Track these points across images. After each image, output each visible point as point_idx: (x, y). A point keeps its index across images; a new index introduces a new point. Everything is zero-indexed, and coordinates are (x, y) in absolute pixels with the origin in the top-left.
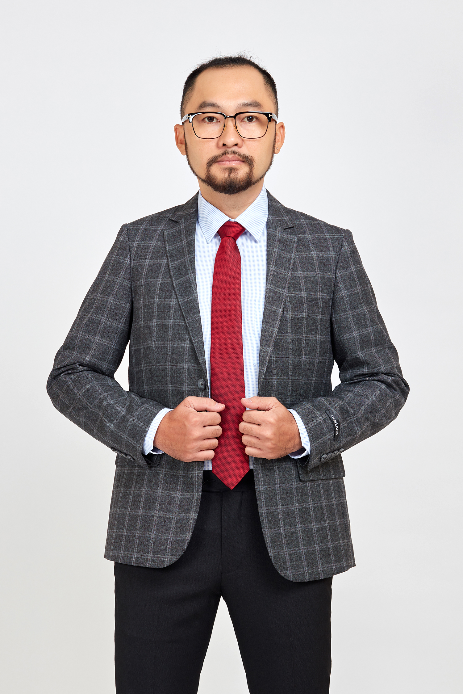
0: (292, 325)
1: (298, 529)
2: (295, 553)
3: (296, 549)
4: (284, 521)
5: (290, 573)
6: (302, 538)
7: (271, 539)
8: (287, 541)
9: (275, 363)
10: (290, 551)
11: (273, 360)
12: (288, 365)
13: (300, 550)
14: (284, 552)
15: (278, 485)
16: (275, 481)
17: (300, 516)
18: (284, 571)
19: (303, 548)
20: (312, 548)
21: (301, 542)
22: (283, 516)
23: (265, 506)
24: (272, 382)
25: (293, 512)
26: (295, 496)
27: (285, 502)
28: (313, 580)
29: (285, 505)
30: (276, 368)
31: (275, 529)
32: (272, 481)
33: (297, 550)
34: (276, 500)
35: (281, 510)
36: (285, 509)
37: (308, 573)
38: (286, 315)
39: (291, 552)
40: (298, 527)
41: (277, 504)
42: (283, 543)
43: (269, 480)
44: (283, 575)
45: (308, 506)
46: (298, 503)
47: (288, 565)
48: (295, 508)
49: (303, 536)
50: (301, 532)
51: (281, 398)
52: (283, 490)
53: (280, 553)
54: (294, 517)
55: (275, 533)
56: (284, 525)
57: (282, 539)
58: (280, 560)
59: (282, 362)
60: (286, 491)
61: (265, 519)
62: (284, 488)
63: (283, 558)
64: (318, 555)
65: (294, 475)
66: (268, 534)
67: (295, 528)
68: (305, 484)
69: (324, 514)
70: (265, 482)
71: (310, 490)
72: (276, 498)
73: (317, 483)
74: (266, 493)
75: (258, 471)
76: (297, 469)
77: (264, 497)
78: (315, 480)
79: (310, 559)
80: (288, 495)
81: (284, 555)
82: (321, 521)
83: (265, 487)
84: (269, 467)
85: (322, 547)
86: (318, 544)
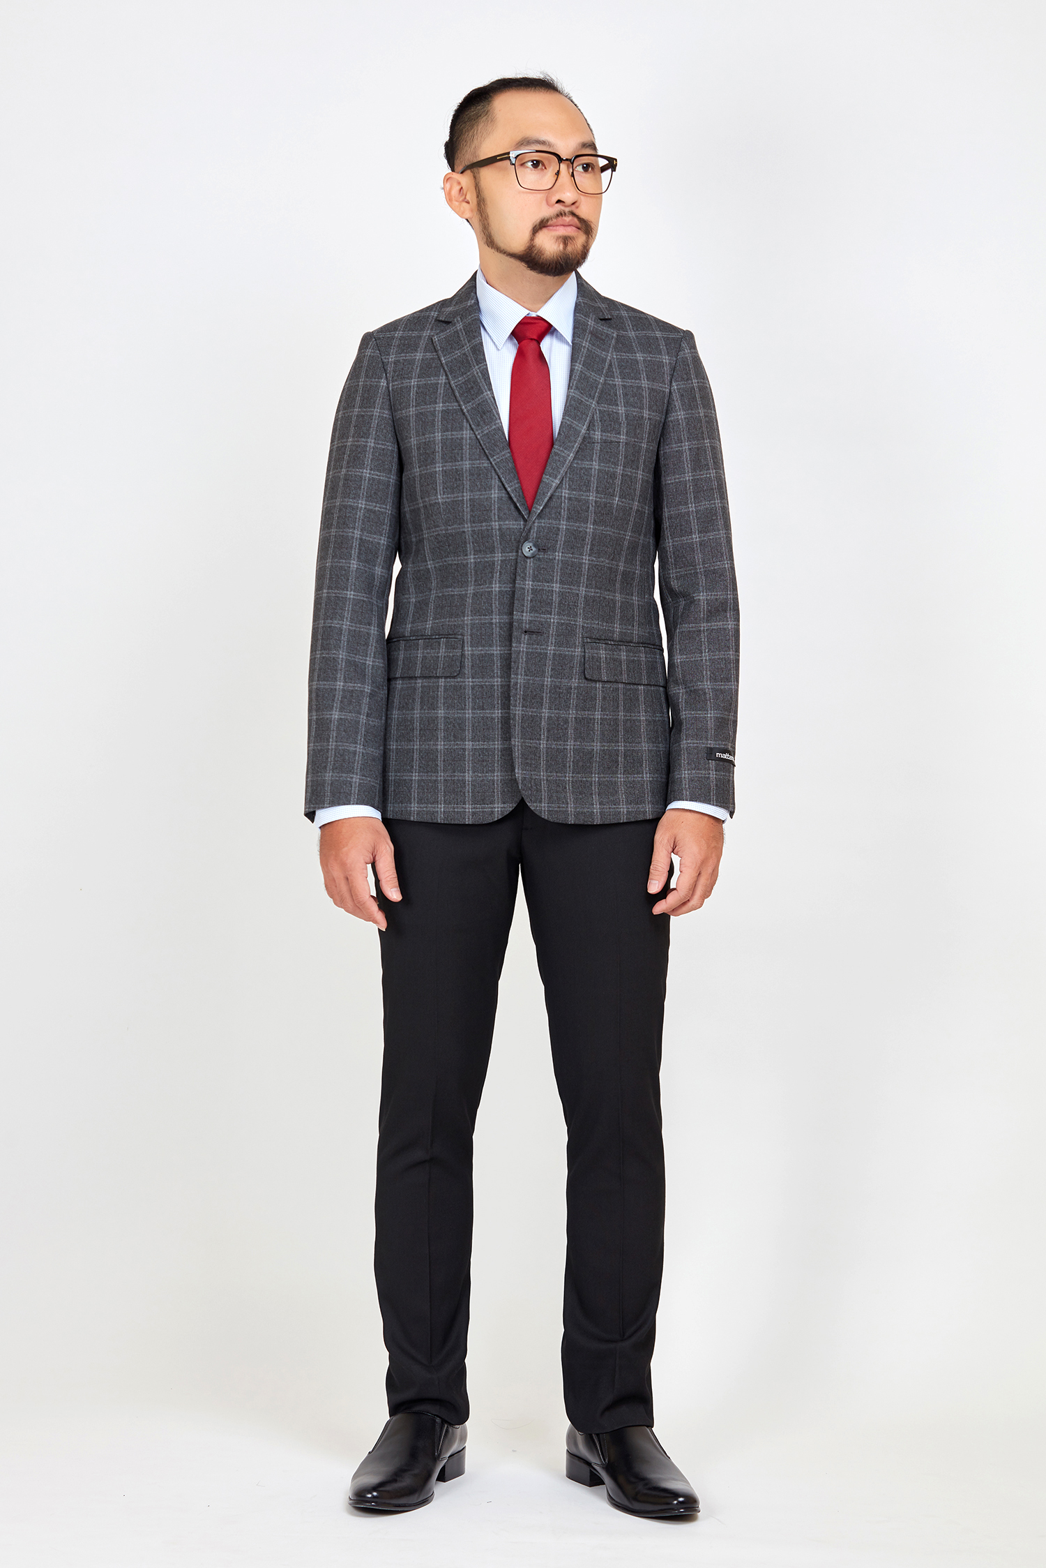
0: (601, 450)
1: (568, 747)
2: (557, 780)
3: (561, 775)
4: (548, 731)
5: (544, 807)
6: (573, 761)
7: (523, 755)
8: (547, 761)
9: (566, 501)
10: (550, 776)
11: (565, 497)
12: (589, 507)
13: (566, 776)
14: (540, 775)
15: (548, 678)
16: (544, 672)
17: (576, 728)
18: (537, 803)
19: (571, 775)
20: (586, 777)
21: (570, 766)
22: (548, 724)
23: (521, 705)
24: (558, 529)
25: (566, 721)
26: (574, 699)
27: (556, 705)
28: (582, 822)
29: (555, 709)
30: (568, 509)
31: (532, 741)
32: (540, 671)
33: (562, 777)
34: (542, 699)
35: (547, 715)
36: (553, 715)
37: (575, 812)
38: (592, 436)
39: (552, 778)
40: (569, 744)
41: (542, 705)
42: (541, 764)
43: (536, 670)
44: (533, 809)
45: (593, 717)
46: (577, 710)
47: (544, 794)
48: (570, 716)
49: (574, 758)
50: (572, 752)
52: (556, 687)
53: (534, 777)
54: (566, 729)
55: (531, 747)
56: (548, 737)
57: (540, 757)
58: (531, 787)
59: (579, 501)
60: (560, 689)
61: (519, 725)
62: (557, 684)
63: (538, 784)
64: (595, 789)
65: (577, 669)
66: (518, 746)
67: (564, 745)
68: (593, 685)
69: (618, 732)
70: (528, 672)
71: (600, 695)
72: (543, 696)
73: (615, 686)
74: (526, 687)
75: (519, 653)
76: (583, 660)
77: (522, 693)
78: (611, 682)
79: (581, 793)
80: (561, 696)
81: (540, 780)
82: (610, 742)
83: (526, 678)
84: (539, 651)
85: (604, 779)
86: (598, 773)
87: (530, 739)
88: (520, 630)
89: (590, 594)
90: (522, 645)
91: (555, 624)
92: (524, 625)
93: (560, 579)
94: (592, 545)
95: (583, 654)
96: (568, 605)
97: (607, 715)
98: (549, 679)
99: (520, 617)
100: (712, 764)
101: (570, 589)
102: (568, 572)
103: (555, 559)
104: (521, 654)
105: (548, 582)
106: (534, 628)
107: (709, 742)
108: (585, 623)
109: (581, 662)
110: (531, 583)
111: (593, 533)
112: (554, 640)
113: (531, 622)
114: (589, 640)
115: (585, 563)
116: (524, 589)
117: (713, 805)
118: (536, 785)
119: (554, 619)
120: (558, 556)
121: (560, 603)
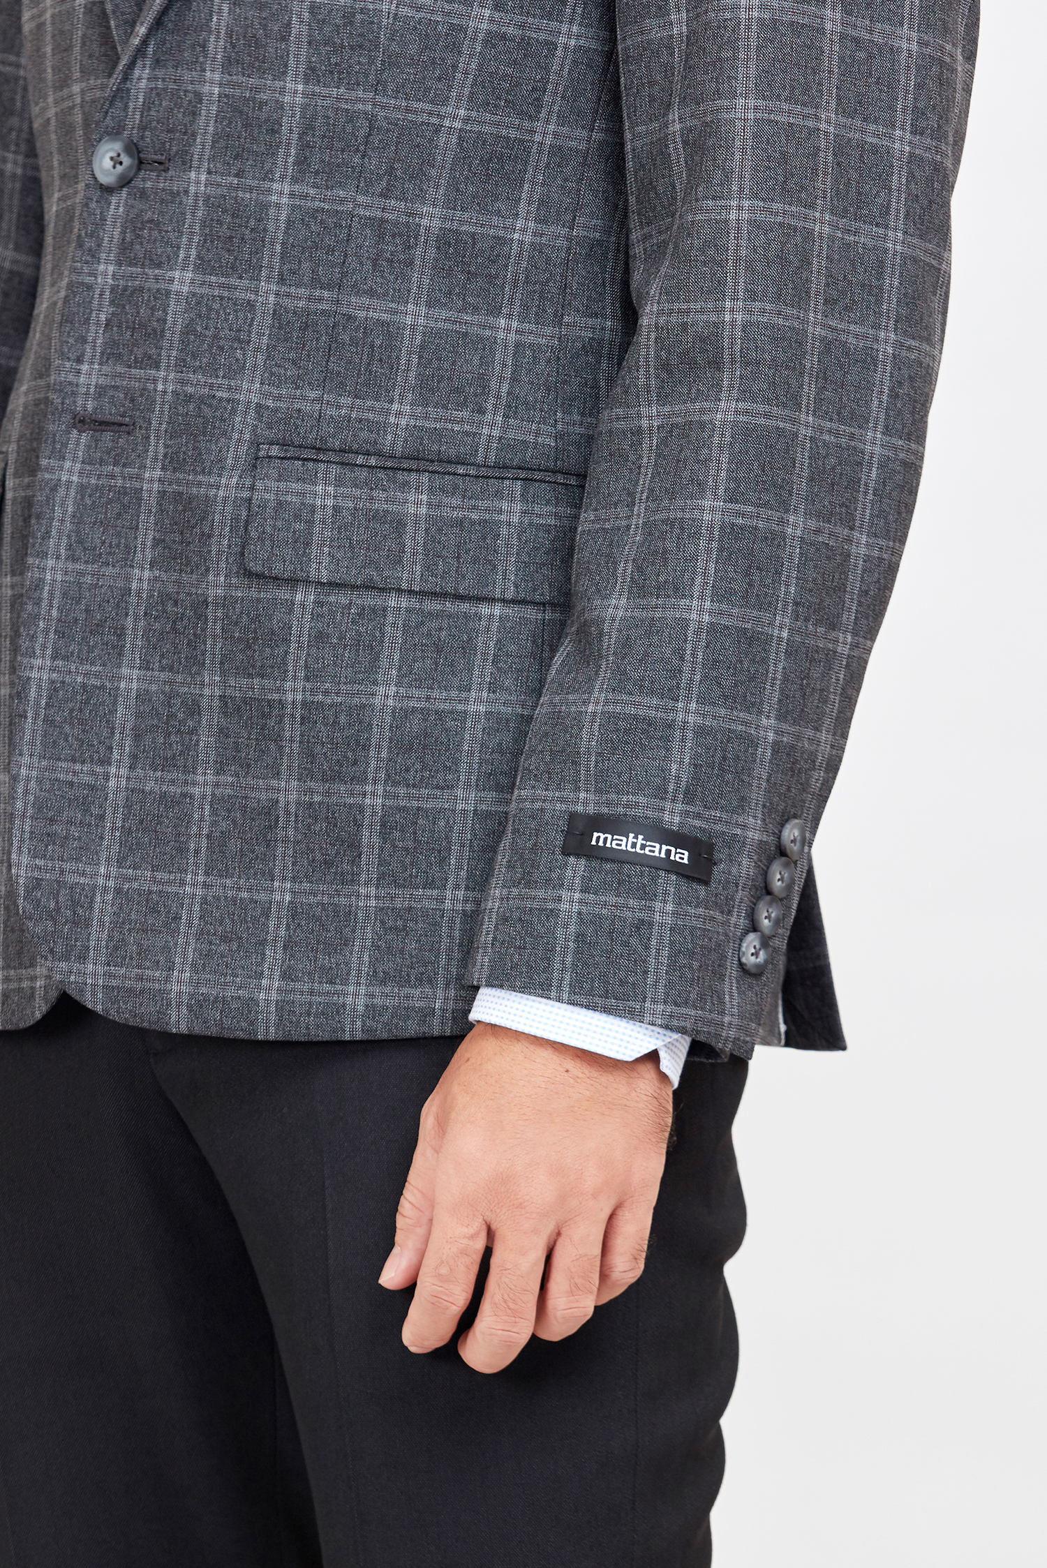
1: (196, 791)
2: (150, 892)
3: (166, 876)
4: (137, 737)
5: (95, 974)
6: (208, 836)
7: (39, 807)
8: (124, 831)
10: (129, 880)
12: (289, 24)
13: (183, 883)
14: (93, 875)
15: (143, 569)
16: (129, 550)
17: (221, 731)
18: (67, 959)
19: (201, 878)
20: (250, 890)
21: (197, 852)
22: (139, 715)
23: (49, 652)
24: (199, 96)
25: (194, 709)
26: (214, 637)
27: (162, 656)
28: (213, 1031)
29: (162, 669)
30: (230, 34)
31: (78, 767)
32: (118, 546)
33: (169, 882)
34: (121, 635)
35: (135, 685)
36: (154, 688)
37: (192, 996)
39: (136, 885)
40: (200, 779)
41: (120, 655)
42: (102, 838)
43: (103, 543)
45: (276, 696)
46: (223, 673)
47: (98, 936)
48: (207, 691)
49: (214, 824)
50: (207, 807)
51: (237, 175)
52: (166, 597)
53: (71, 879)
54: (193, 731)
55: (71, 784)
56: (134, 757)
57: (102, 817)
58: (58, 910)
61: (37, 714)
62: (171, 589)
63: (81, 901)
64: (277, 928)
65: (222, 542)
66: (28, 780)
67: (186, 782)
68: (283, 594)
69: (366, 748)
70: (79, 548)
71: (302, 627)
72: (123, 628)
73: (369, 600)
74: (72, 595)
75: (54, 489)
76: (244, 513)
77: (54, 613)
78: (354, 587)
79: (225, 939)
80: (179, 626)
81: (94, 888)
82: (333, 779)
83: (70, 566)
84: (120, 482)
85: (312, 899)
86: (294, 879)
87: (74, 761)
88: (67, 418)
89: (286, 302)
90: (68, 464)
91: (169, 397)
92: (80, 402)
93: (199, 257)
94: (304, 146)
95: (246, 494)
96: (215, 337)
97: (326, 693)
98: (147, 574)
99: (71, 377)
100: (577, 867)
101: (229, 287)
102: (224, 231)
103: (186, 192)
104: (62, 491)
105: (159, 266)
106: (110, 412)
107: (582, 795)
108: (266, 395)
109: (236, 519)
110: (111, 268)
111: (305, 107)
112: (161, 450)
113: (101, 391)
114: (275, 450)
115: (278, 206)
116: (90, 287)
117: (559, 1000)
118: (75, 904)
119: (165, 380)
120: (197, 180)
121: (188, 330)
